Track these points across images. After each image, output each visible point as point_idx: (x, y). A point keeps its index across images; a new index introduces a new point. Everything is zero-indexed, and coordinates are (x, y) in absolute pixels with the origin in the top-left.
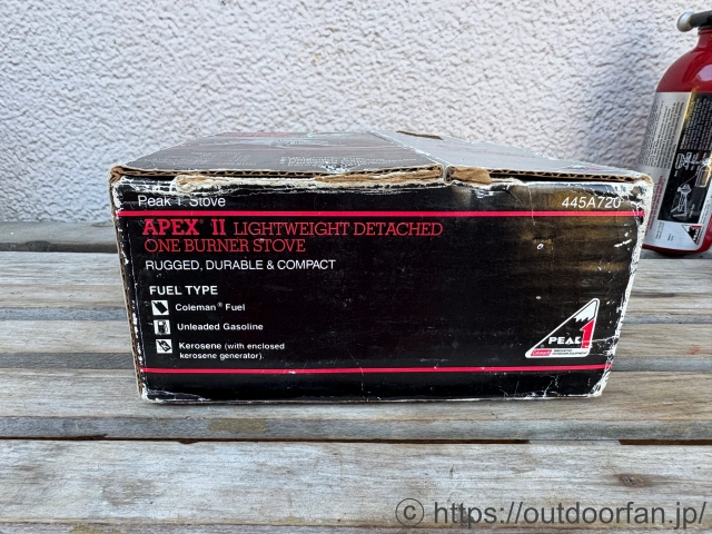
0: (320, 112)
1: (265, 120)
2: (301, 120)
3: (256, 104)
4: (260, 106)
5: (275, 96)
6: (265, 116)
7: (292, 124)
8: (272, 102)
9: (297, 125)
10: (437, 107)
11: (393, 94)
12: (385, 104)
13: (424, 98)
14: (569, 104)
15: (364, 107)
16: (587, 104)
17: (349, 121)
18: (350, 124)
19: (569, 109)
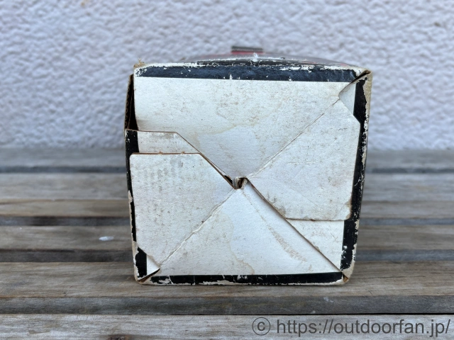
0: (93, 48)
1: (44, 55)
2: (76, 55)
3: (35, 41)
4: (39, 43)
5: (51, 34)
6: (43, 51)
7: (68, 58)
8: (50, 40)
9: (73, 60)
10: (195, 42)
11: (155, 31)
12: (148, 40)
13: (183, 34)
14: (313, 38)
15: (130, 42)
16: (330, 38)
17: (118, 54)
18: (119, 58)
19: (314, 42)
